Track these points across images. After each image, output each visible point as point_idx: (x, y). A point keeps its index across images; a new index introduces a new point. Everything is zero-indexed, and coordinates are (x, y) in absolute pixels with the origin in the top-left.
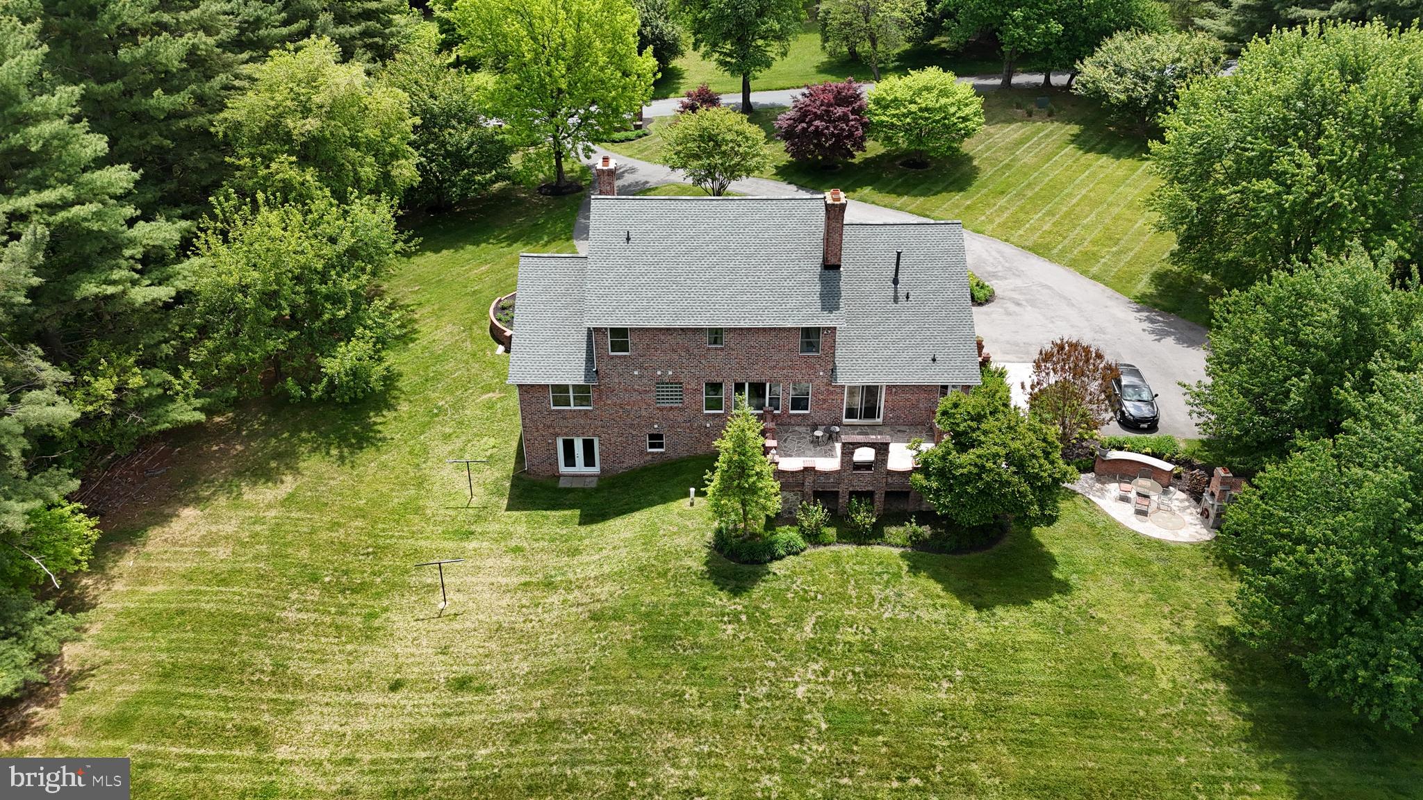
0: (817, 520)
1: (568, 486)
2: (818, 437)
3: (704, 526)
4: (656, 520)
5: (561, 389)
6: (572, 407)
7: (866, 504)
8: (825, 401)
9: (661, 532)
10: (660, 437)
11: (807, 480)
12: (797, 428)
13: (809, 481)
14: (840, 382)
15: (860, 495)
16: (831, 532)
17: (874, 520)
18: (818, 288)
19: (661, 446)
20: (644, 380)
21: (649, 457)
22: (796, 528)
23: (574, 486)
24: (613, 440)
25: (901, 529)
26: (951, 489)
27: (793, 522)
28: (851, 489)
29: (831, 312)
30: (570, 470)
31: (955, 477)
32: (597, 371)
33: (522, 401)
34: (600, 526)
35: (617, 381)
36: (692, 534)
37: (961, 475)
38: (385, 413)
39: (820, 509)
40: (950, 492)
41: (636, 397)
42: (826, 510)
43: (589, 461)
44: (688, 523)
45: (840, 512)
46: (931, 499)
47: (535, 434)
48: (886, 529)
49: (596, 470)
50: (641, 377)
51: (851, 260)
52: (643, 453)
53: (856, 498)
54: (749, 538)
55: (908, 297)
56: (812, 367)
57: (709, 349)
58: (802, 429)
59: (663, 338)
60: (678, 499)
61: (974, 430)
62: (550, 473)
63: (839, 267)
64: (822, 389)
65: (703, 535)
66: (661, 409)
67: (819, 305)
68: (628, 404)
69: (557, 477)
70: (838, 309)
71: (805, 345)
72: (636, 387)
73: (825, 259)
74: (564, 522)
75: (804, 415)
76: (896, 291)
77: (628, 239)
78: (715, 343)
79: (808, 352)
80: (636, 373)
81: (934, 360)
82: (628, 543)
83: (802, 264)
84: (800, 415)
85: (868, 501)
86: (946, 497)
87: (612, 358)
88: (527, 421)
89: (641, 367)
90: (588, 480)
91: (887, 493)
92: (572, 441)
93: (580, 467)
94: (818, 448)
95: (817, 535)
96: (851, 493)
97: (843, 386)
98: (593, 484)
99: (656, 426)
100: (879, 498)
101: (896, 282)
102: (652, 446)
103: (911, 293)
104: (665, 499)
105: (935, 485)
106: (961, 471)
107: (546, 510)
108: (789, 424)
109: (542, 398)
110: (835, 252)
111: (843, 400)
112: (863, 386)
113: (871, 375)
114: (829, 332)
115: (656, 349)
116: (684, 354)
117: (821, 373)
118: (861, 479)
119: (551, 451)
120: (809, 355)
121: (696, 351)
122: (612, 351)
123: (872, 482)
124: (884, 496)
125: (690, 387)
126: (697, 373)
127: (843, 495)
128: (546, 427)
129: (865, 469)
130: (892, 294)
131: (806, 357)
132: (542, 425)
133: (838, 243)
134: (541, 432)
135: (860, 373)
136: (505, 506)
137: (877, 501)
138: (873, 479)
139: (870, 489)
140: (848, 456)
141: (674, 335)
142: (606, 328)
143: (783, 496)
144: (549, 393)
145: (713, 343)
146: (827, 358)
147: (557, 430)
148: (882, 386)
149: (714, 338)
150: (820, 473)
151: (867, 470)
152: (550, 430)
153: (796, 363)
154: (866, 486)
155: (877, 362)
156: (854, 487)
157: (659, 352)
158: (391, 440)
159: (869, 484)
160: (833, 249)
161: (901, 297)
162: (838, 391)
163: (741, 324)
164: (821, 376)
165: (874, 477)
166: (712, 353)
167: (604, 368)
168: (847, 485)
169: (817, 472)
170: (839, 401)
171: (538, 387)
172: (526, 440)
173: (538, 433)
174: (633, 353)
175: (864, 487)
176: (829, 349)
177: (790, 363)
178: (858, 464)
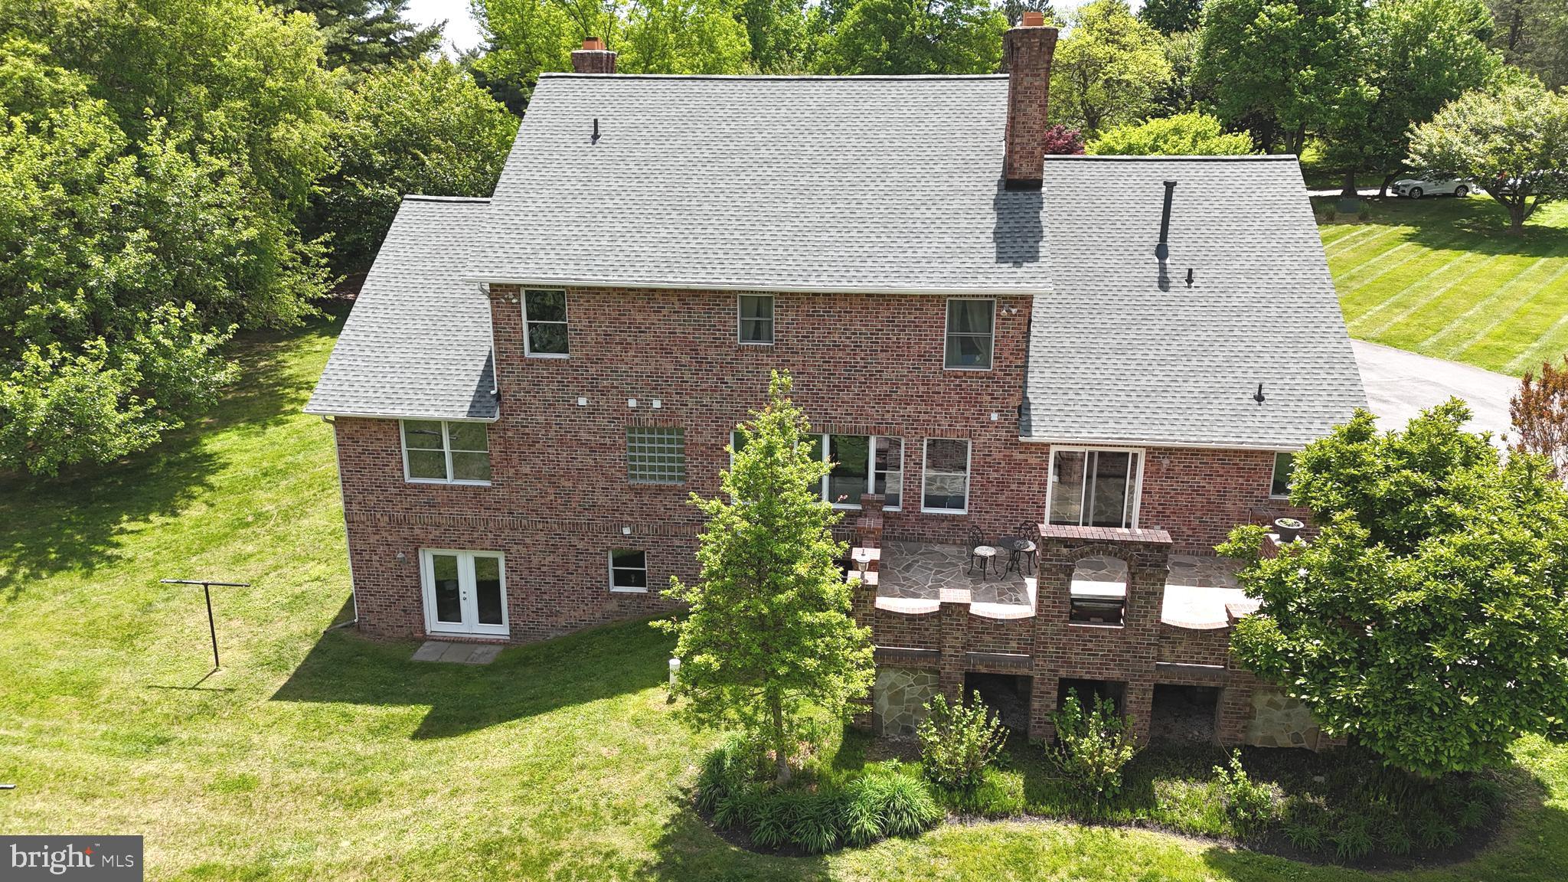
0: (971, 747)
1: (432, 659)
2: (984, 559)
3: (685, 750)
4: (579, 732)
5: (422, 431)
6: (450, 481)
7: (1104, 716)
8: (1002, 485)
9: (579, 760)
10: (637, 558)
11: (949, 641)
12: (937, 548)
13: (953, 641)
14: (1038, 435)
15: (1089, 690)
16: (1010, 783)
17: (1127, 754)
18: (991, 221)
19: (640, 581)
20: (602, 421)
21: (612, 606)
22: (918, 767)
23: (446, 659)
24: (535, 560)
25: (1202, 790)
26: (1365, 657)
27: (910, 751)
28: (1063, 673)
29: (1017, 264)
30: (449, 628)
31: (1379, 617)
32: (498, 397)
33: (344, 460)
34: (453, 742)
35: (541, 419)
36: (650, 768)
37: (1404, 610)
38: (152, 517)
39: (982, 718)
40: (1363, 667)
41: (581, 455)
42: (995, 722)
43: (489, 611)
44: (649, 742)
45: (1036, 735)
46: (1301, 689)
47: (373, 539)
48: (1158, 786)
49: (500, 631)
50: (593, 411)
51: (1065, 216)
52: (599, 593)
53: (1079, 696)
54: (790, 785)
55: (1190, 280)
56: (971, 399)
57: (740, 349)
58: (950, 550)
59: (639, 318)
60: (644, 687)
61: (1423, 494)
62: (405, 631)
63: (1038, 184)
64: (997, 455)
65: (676, 771)
66: (638, 492)
67: (991, 251)
68: (567, 475)
69: (420, 637)
70: (1034, 257)
71: (958, 346)
72: (584, 435)
73: (1008, 167)
74: (383, 730)
75: (954, 517)
76: (1163, 269)
77: (596, 137)
78: (757, 337)
79: (965, 364)
80: (582, 401)
81: (1260, 398)
82: (490, 782)
83: (956, 181)
84: (945, 518)
85: (1110, 707)
86: (1352, 683)
87: (531, 363)
88: (355, 507)
89: (592, 389)
90: (480, 650)
91: (1159, 689)
92: (454, 559)
93: (470, 623)
94: (984, 586)
95: (969, 789)
96: (1064, 685)
97: (1045, 447)
98: (485, 657)
99: (627, 531)
100: (1138, 700)
101: (1162, 252)
102: (621, 579)
103: (1196, 274)
104: (614, 689)
105: (1313, 647)
106: (1403, 597)
107: (356, 702)
108: (921, 539)
109: (384, 454)
110: (1029, 148)
111: (1044, 484)
112: (1091, 454)
113: (1112, 424)
114: (1014, 311)
115: (625, 346)
116: (685, 359)
117: (994, 417)
118: (1090, 645)
119: (408, 580)
120: (965, 372)
121: (712, 353)
122: (533, 350)
123: (1119, 656)
124: (1150, 695)
125: (700, 440)
126: (716, 406)
127: (1044, 688)
128: (396, 523)
129: (1101, 620)
130: (1155, 273)
131: (959, 374)
132: (386, 519)
133: (1036, 127)
134: (385, 534)
135: (1084, 419)
136: (274, 690)
137: (1134, 706)
138: (1124, 647)
139: (1116, 674)
140: (1058, 579)
141: (665, 312)
142: (516, 289)
143: (889, 683)
144: (399, 444)
145: (751, 336)
146: (1008, 379)
147: (417, 531)
148: (1136, 451)
149: (754, 324)
150: (982, 622)
151: (1106, 621)
152: (405, 532)
153: (937, 389)
154: (1105, 664)
155: (1124, 398)
156: (1071, 667)
157: (631, 353)
158: (130, 560)
159: (1112, 660)
160: (1025, 141)
161: (1175, 280)
162: (1033, 460)
163: (810, 283)
164: (993, 422)
165: (1125, 643)
166: (748, 359)
167: (515, 387)
168: (1052, 661)
169: (974, 620)
170: (1036, 488)
171: (375, 428)
172: (355, 552)
173: (377, 537)
174: (579, 354)
175: (1098, 668)
176: (1011, 358)
177: (922, 389)
178: (1084, 604)
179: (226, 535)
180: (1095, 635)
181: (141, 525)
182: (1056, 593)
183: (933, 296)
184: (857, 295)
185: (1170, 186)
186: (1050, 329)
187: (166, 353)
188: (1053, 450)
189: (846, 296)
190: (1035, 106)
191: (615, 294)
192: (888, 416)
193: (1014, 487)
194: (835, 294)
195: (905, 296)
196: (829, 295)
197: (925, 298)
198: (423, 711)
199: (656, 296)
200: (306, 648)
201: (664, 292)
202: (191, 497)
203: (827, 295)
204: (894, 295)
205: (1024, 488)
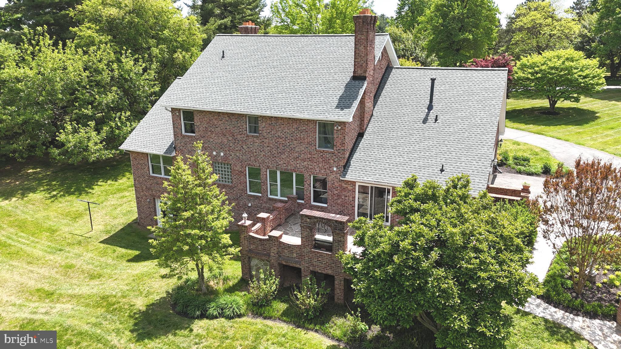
5: (155, 158)
6: (163, 176)
8: (339, 196)
11: (272, 250)
13: (274, 251)
18: (341, 92)
28: (311, 269)
29: (342, 109)
32: (175, 148)
38: (108, 181)
47: (142, 194)
55: (436, 120)
56: (326, 161)
57: (248, 136)
59: (216, 122)
63: (365, 78)
64: (336, 184)
67: (336, 104)
70: (349, 107)
71: (322, 140)
75: (322, 207)
76: (428, 115)
77: (223, 57)
78: (255, 132)
79: (325, 147)
81: (442, 170)
83: (336, 76)
84: (319, 207)
87: (184, 136)
88: (137, 182)
96: (312, 273)
97: (353, 183)
100: (339, 284)
101: (430, 107)
103: (439, 117)
107: (121, 247)
109: (144, 165)
110: (361, 64)
111: (355, 197)
112: (372, 187)
113: (377, 176)
114: (339, 128)
115: (212, 132)
116: (230, 138)
117: (335, 169)
118: (320, 259)
119: (152, 209)
120: (324, 151)
121: (239, 136)
122: (186, 132)
123: (330, 265)
124: (343, 282)
125: (236, 169)
126: (241, 157)
127: (305, 274)
128: (148, 189)
129: (325, 250)
130: (423, 116)
131: (322, 151)
132: (145, 187)
133: (363, 55)
134: (145, 192)
135: (368, 173)
136: (102, 240)
137: (337, 286)
138: (332, 261)
139: (330, 272)
140: (307, 231)
141: (223, 120)
142: (179, 110)
143: (255, 264)
144: (148, 161)
145: (253, 132)
146: (339, 154)
147: (154, 192)
148: (389, 188)
149: (254, 127)
150: (284, 245)
151: (327, 250)
152: (150, 192)
153: (314, 156)
154: (326, 267)
155: (387, 166)
156: (314, 267)
157: (214, 135)
158: (93, 194)
159: (328, 266)
160: (359, 61)
161: (430, 120)
162: (350, 188)
163: (267, 113)
164: (335, 171)
165: (332, 260)
166: (251, 140)
167: (179, 145)
168: (307, 263)
169: (281, 243)
170: (351, 199)
171: (141, 156)
172: (137, 198)
173: (143, 193)
174: (198, 134)
175: (323, 269)
176: (340, 146)
177: (309, 156)
178: (319, 242)
179: (124, 189)
180: (321, 255)
181: (104, 183)
182: (306, 236)
183: (312, 120)
184: (285, 118)
185: (433, 80)
186: (371, 137)
187: (118, 128)
188: (357, 185)
189: (282, 118)
190: (362, 46)
191: (208, 113)
192: (298, 165)
193: (343, 197)
194: (278, 117)
195: (302, 119)
196: (276, 117)
197: (309, 121)
198: (137, 253)
199: (221, 115)
200: (120, 227)
201: (223, 113)
202: (124, 176)
203: (275, 117)
204: (298, 119)
205: (347, 198)
